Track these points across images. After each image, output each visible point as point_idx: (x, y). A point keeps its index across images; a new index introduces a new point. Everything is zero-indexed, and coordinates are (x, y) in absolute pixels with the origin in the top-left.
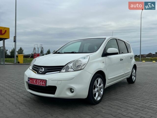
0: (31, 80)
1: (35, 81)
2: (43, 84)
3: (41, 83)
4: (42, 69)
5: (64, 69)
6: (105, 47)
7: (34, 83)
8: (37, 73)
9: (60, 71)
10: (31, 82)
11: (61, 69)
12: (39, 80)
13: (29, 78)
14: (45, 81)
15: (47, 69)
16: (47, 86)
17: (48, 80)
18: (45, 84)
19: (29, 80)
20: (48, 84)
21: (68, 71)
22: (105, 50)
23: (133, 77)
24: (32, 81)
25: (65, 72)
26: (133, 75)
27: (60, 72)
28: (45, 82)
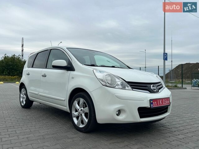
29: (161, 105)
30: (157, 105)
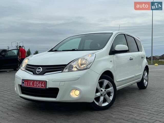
0: (26, 83)
1: (31, 83)
2: (42, 85)
3: (40, 84)
4: (40, 69)
5: (66, 69)
6: (113, 44)
7: (31, 85)
8: (33, 74)
9: (62, 70)
10: (26, 84)
11: (63, 68)
12: (37, 82)
13: (23, 80)
14: (45, 82)
15: (46, 69)
16: (47, 88)
17: (48, 81)
18: (45, 86)
19: (23, 83)
20: (49, 86)
21: (72, 71)
22: (112, 47)
23: (145, 81)
24: (28, 83)
25: (68, 72)
26: (144, 79)
27: (62, 72)
28: (44, 84)
29: (32, 86)
30: (27, 85)
